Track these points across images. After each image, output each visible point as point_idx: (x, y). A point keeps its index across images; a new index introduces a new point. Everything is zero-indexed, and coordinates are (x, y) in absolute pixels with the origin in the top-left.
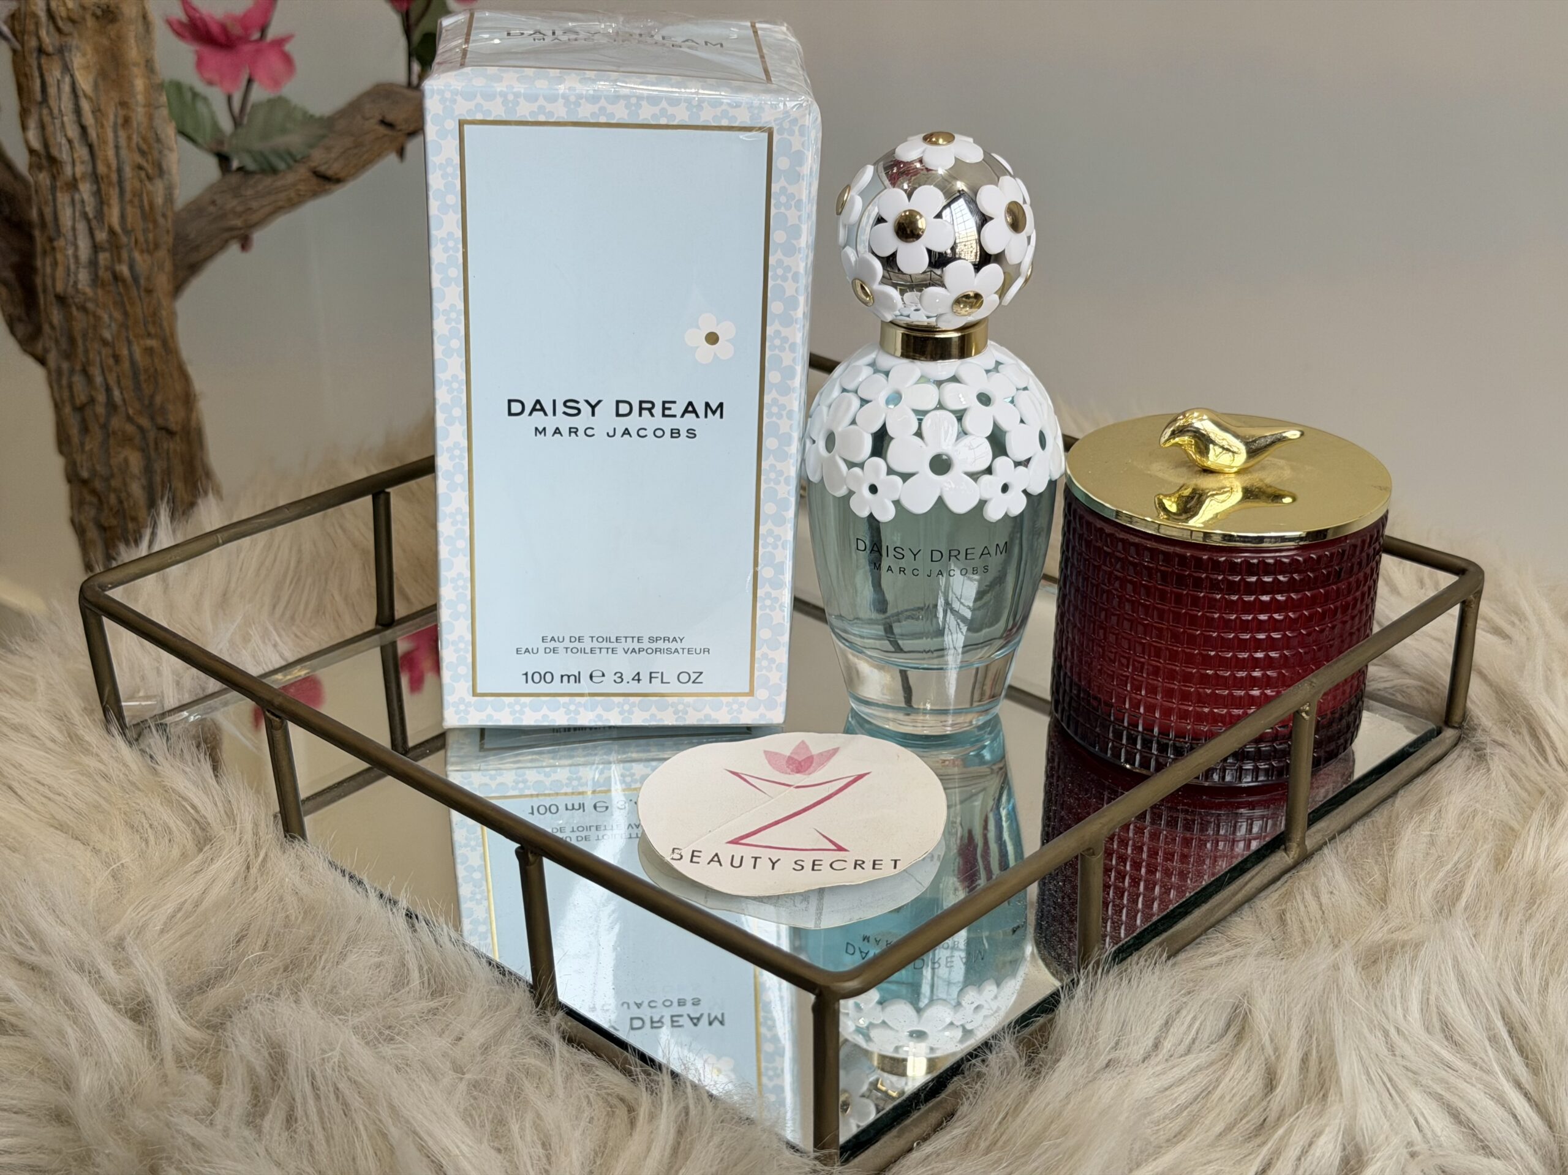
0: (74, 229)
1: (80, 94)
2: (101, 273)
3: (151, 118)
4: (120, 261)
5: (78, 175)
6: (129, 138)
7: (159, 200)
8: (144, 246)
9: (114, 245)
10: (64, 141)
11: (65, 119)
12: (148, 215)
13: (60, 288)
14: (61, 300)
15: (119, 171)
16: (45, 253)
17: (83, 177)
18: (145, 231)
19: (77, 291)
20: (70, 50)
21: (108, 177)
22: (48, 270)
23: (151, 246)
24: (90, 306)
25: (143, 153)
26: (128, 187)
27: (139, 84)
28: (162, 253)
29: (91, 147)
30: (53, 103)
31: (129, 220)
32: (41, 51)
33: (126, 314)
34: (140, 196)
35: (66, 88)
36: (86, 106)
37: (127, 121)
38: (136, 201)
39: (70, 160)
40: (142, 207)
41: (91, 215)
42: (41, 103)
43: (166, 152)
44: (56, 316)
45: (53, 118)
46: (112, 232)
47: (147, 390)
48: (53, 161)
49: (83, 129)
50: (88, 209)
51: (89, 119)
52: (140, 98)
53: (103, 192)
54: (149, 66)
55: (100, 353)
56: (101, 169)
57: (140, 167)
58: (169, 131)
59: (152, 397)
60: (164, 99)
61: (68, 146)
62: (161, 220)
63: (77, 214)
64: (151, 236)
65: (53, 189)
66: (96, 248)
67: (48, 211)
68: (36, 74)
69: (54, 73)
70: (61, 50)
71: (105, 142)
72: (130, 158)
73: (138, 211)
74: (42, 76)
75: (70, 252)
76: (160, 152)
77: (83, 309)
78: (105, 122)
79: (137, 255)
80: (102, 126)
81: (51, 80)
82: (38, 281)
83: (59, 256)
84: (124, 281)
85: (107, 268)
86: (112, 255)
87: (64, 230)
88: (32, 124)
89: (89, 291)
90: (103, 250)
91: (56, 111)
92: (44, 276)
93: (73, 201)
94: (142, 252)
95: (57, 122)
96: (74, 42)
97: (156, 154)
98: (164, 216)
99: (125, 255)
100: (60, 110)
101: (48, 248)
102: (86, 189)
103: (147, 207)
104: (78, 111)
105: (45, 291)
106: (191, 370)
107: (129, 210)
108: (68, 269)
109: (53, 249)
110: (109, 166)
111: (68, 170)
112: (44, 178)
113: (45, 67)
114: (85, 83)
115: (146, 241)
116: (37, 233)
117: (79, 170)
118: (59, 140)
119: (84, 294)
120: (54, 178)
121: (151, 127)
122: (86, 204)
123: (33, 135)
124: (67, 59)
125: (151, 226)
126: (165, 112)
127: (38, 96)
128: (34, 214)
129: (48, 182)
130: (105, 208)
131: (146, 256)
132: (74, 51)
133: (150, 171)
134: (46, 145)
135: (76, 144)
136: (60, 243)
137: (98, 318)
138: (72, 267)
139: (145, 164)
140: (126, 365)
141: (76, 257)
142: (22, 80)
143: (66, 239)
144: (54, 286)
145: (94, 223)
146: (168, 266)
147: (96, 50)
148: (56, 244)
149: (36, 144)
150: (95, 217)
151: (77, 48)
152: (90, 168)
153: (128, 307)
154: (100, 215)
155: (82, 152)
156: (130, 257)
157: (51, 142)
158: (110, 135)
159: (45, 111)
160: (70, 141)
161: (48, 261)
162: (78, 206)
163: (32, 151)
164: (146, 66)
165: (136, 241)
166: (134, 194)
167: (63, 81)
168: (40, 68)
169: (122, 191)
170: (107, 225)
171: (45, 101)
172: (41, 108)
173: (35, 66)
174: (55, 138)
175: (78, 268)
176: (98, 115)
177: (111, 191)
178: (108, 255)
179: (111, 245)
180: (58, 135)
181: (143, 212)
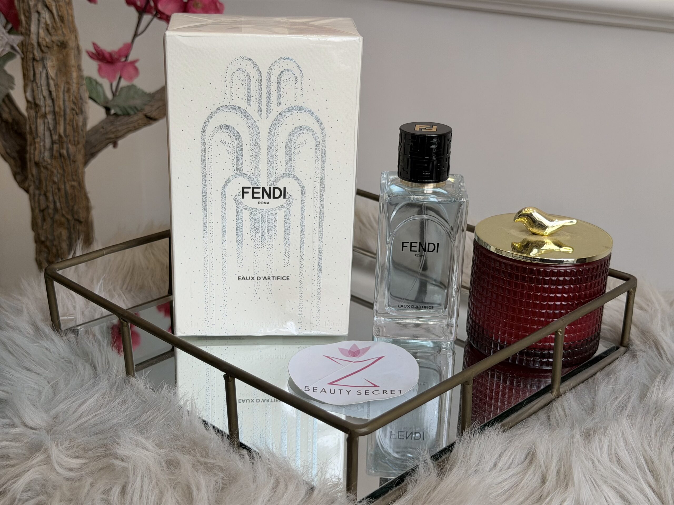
0: (44, 134)
1: (50, 78)
2: (54, 152)
3: (79, 89)
4: (63, 148)
5: (47, 112)
6: (69, 97)
7: (80, 124)
8: (73, 143)
9: (61, 141)
10: (42, 97)
11: (43, 88)
12: (76, 129)
13: (37, 159)
14: (37, 164)
15: (65, 111)
16: (31, 145)
17: (49, 113)
18: (74, 137)
19: (44, 160)
20: (47, 59)
21: (60, 112)
22: (32, 151)
23: (76, 143)
24: (49, 167)
25: (74, 103)
26: (68, 117)
27: (75, 75)
28: (80, 146)
29: (53, 100)
30: (37, 81)
31: (68, 131)
32: (34, 59)
33: (64, 171)
34: (73, 120)
35: (44, 75)
36: (51, 82)
37: (68, 90)
38: (71, 123)
39: (44, 105)
40: (73, 126)
41: (51, 129)
42: (33, 81)
43: (84, 104)
44: (34, 171)
45: (38, 87)
46: (60, 136)
47: (71, 203)
48: (36, 105)
49: (50, 92)
50: (50, 126)
51: (53, 88)
52: (75, 81)
53: (57, 119)
54: (79, 68)
55: (52, 188)
56: (57, 109)
57: (73, 109)
58: (86, 95)
59: (73, 206)
60: (84, 82)
61: (43, 99)
62: (81, 132)
63: (46, 128)
64: (76, 138)
65: (36, 117)
66: (53, 142)
67: (33, 127)
68: (32, 69)
69: (39, 69)
70: (42, 59)
71: (59, 98)
72: (69, 105)
73: (71, 128)
74: (34, 70)
75: (42, 144)
76: (82, 104)
77: (46, 168)
78: (59, 89)
79: (70, 146)
80: (58, 91)
81: (37, 72)
82: (28, 156)
83: (37, 145)
84: (64, 157)
85: (57, 151)
86: (59, 145)
87: (39, 135)
88: (29, 90)
89: (49, 161)
90: (56, 143)
91: (39, 84)
92: (30, 154)
93: (44, 123)
94: (72, 145)
95: (39, 89)
96: (48, 56)
97: (80, 105)
98: (82, 130)
99: (65, 146)
100: (41, 84)
101: (32, 142)
102: (50, 118)
103: (75, 126)
104: (48, 85)
105: (30, 161)
106: (90, 196)
107: (68, 127)
108: (41, 151)
109: (35, 143)
110: (60, 109)
111: (43, 109)
112: (32, 112)
113: (35, 66)
114: (52, 73)
115: (74, 141)
116: (28, 137)
117: (48, 109)
118: (40, 97)
119: (47, 162)
120: (37, 113)
121: (79, 93)
122: (50, 124)
123: (29, 94)
124: (45, 63)
125: (76, 134)
126: (84, 87)
127: (32, 78)
128: (28, 127)
129: (34, 114)
130: (58, 126)
131: (74, 147)
132: (48, 59)
133: (77, 111)
134: (34, 99)
135: (47, 98)
136: (37, 140)
137: (53, 172)
138: (43, 150)
139: (76, 108)
140: (63, 192)
141: (44, 146)
142: (26, 72)
143: (40, 139)
144: (34, 158)
145: (53, 132)
146: (83, 151)
147: (58, 60)
148: (36, 140)
149: (30, 99)
150: (53, 130)
151: (49, 58)
152: (52, 109)
153: (65, 168)
154: (55, 129)
155: (49, 102)
156: (67, 146)
157: (37, 97)
158: (61, 95)
159: (34, 85)
160: (44, 97)
161: (32, 148)
162: (46, 125)
163: (28, 101)
164: (78, 68)
165: (70, 141)
166: (70, 120)
167: (43, 72)
168: (33, 66)
169: (65, 119)
170: (58, 133)
171: (34, 80)
172: (32, 84)
173: (31, 65)
174: (38, 96)
175: (45, 151)
176: (57, 86)
177: (61, 119)
178: (58, 145)
179: (59, 141)
180: (40, 94)
181: (73, 128)
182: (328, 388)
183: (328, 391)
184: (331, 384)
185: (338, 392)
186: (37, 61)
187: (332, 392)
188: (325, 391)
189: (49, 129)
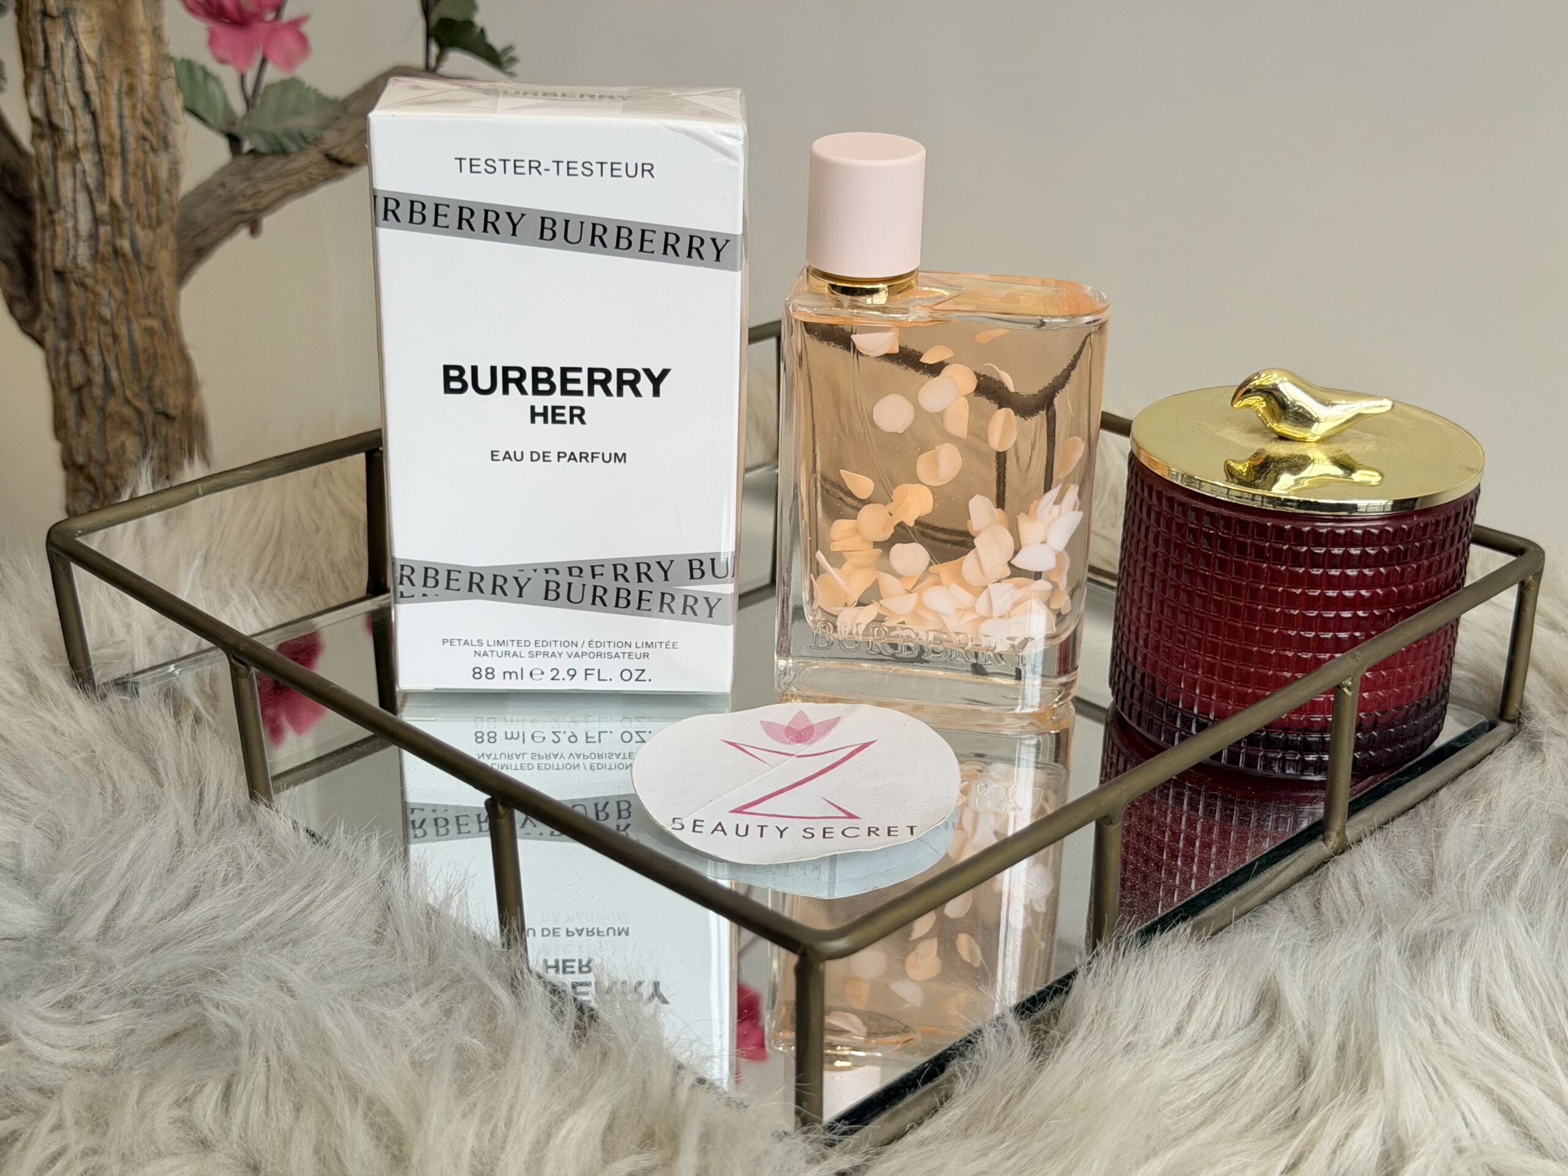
0: (74, 201)
1: (84, 58)
2: (101, 246)
3: (157, 87)
4: (121, 234)
5: (80, 145)
6: (134, 107)
7: (163, 174)
8: (147, 222)
9: (116, 218)
10: (66, 108)
11: (68, 84)
12: (152, 189)
13: (59, 262)
14: (60, 275)
15: (123, 141)
16: (44, 227)
17: (85, 145)
18: (148, 205)
19: (76, 265)
20: (75, 14)
21: (110, 146)
22: (48, 244)
23: (154, 222)
24: (89, 281)
25: (147, 123)
26: (131, 157)
27: (146, 51)
28: (166, 231)
29: (93, 115)
30: (56, 68)
31: (132, 191)
32: (45, 14)
33: (126, 291)
34: (144, 168)
35: (70, 53)
36: (89, 70)
37: (131, 89)
38: (139, 173)
39: (72, 128)
40: (144, 180)
41: (92, 186)
42: (44, 68)
43: (172, 125)
44: (55, 292)
45: (56, 84)
46: (113, 204)
47: (146, 372)
48: (55, 129)
49: (86, 95)
50: (89, 180)
51: (92, 86)
52: (146, 66)
53: (105, 164)
54: (157, 35)
55: (98, 332)
56: (104, 138)
57: (145, 139)
58: (175, 104)
59: (151, 379)
60: (172, 70)
61: (70, 113)
62: (165, 196)
63: (78, 185)
64: (153, 211)
65: (55, 158)
66: (97, 220)
67: (48, 183)
68: (40, 37)
69: (58, 38)
70: (66, 14)
71: (108, 110)
72: (134, 129)
73: (141, 184)
74: (45, 41)
75: (70, 224)
76: (166, 124)
77: (82, 285)
78: (108, 89)
79: (138, 229)
80: (106, 93)
81: (55, 45)
82: (38, 257)
83: (59, 230)
84: (124, 256)
85: (107, 242)
86: (113, 226)
87: (64, 202)
88: (35, 90)
89: (89, 267)
90: (104, 223)
91: (59, 77)
92: (44, 250)
93: (74, 171)
94: (144, 227)
95: (60, 88)
96: (79, 5)
97: (161, 127)
98: (168, 191)
99: (126, 229)
100: (63, 76)
101: (47, 219)
102: (87, 159)
103: (150, 180)
104: (81, 77)
105: (44, 267)
106: (193, 353)
107: (132, 182)
108: (68, 242)
109: (53, 222)
110: (112, 136)
111: (70, 139)
112: (45, 147)
113: (49, 30)
114: (89, 48)
115: (149, 216)
116: (38, 207)
117: (82, 138)
118: (61, 107)
119: (84, 269)
120: (55, 147)
121: (157, 96)
122: (88, 175)
123: (35, 101)
124: (72, 23)
125: (154, 200)
126: (172, 84)
127: (41, 61)
128: (35, 186)
129: (50, 152)
130: (108, 179)
131: (150, 233)
132: (78, 11)
133: (154, 142)
134: (48, 113)
135: (80, 112)
136: (59, 215)
137: (96, 294)
138: (72, 240)
139: (149, 136)
140: (125, 344)
141: (76, 230)
142: (26, 45)
143: (66, 211)
144: (53, 258)
145: (95, 195)
146: (172, 242)
147: (102, 14)
148: (56, 217)
149: (39, 113)
150: (96, 189)
151: (83, 11)
152: (92, 138)
153: (128, 284)
154: (102, 187)
155: (85, 120)
156: (131, 232)
157: (53, 108)
158: (114, 102)
159: (48, 77)
160: (72, 109)
161: (47, 235)
162: (79, 176)
163: (34, 120)
164: (153, 33)
165: (138, 215)
166: (137, 165)
167: (67, 45)
168: (44, 31)
169: (125, 162)
170: (108, 197)
171: (48, 67)
172: (44, 74)
173: (39, 29)
174: (57, 105)
175: (77, 241)
176: (102, 81)
177: (114, 162)
178: (108, 228)
179: (112, 219)
180: (61, 101)
181: (146, 184)
182: (730, 822)
183: (730, 829)
184: (739, 811)
185: (754, 831)
186: (52, 18)
187: (742, 831)
188: (723, 830)
189: (86, 187)
